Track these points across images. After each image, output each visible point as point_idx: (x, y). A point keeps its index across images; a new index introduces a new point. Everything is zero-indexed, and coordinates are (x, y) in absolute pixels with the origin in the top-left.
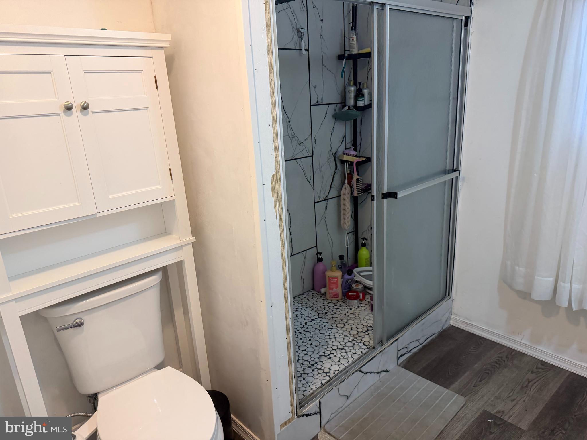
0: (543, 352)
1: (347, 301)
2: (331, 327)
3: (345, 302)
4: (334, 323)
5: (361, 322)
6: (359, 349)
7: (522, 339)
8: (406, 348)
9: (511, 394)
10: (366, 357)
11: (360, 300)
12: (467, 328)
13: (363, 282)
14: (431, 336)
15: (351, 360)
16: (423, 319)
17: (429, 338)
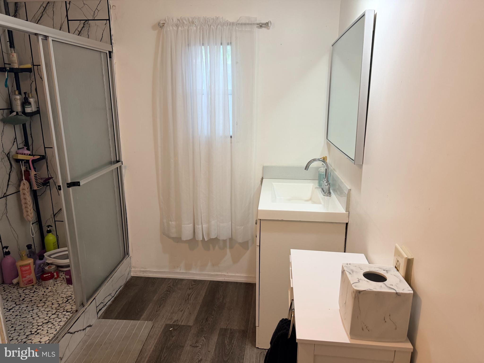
0: (194, 274)
1: (43, 283)
2: (32, 309)
3: (40, 285)
4: (34, 305)
5: (60, 296)
6: (63, 317)
7: (180, 270)
8: (103, 303)
9: (180, 307)
10: (71, 320)
11: (56, 278)
12: (144, 274)
13: (55, 262)
14: (119, 288)
15: (58, 328)
16: (111, 277)
17: (118, 290)
